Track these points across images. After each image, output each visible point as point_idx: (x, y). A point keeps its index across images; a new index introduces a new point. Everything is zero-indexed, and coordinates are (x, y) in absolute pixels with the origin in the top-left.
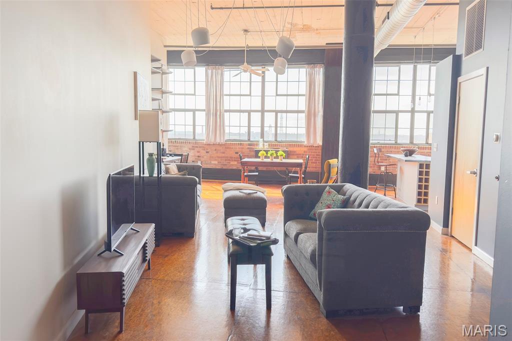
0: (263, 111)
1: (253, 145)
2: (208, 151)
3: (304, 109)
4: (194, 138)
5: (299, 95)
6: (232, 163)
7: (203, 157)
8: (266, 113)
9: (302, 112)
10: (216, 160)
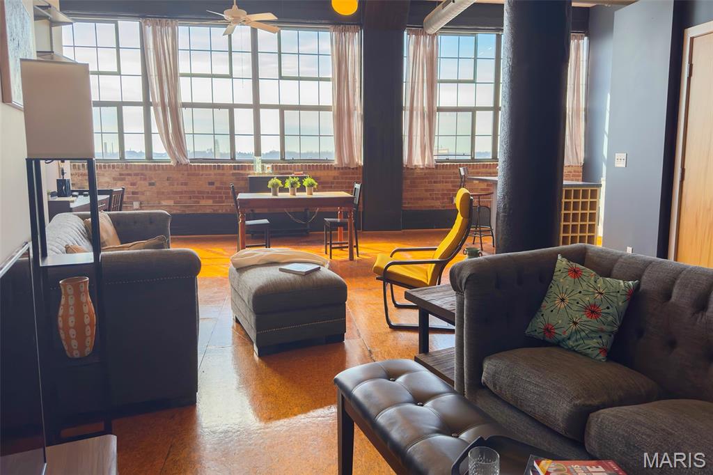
0: (256, 106)
1: (243, 168)
2: (153, 181)
3: (331, 104)
4: (122, 157)
5: (319, 79)
6: (203, 203)
7: (143, 194)
8: (262, 111)
9: (327, 108)
10: (169, 198)
